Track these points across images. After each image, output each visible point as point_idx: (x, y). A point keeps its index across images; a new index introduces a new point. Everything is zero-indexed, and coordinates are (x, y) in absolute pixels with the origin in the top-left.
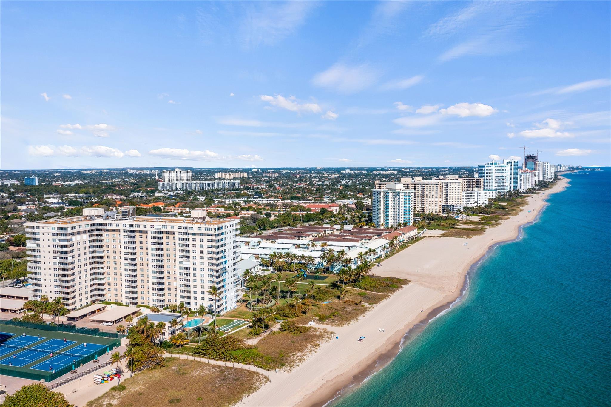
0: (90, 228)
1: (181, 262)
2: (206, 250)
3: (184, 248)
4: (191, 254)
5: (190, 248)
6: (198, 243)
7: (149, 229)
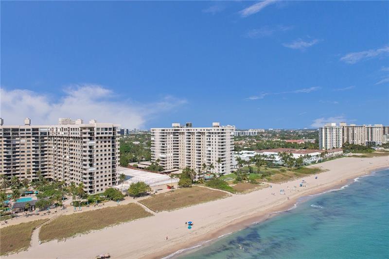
0: (173, 131)
1: (207, 148)
2: (217, 141)
3: (209, 140)
4: (211, 144)
5: (211, 140)
6: (214, 138)
7: (195, 131)
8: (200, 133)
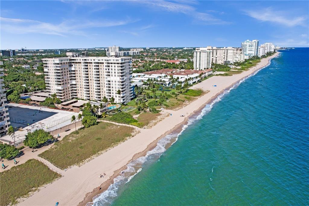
1: (106, 78)
2: (116, 71)
3: (107, 71)
4: (110, 74)
5: (110, 71)
6: (113, 68)
7: (93, 61)
8: (98, 63)
